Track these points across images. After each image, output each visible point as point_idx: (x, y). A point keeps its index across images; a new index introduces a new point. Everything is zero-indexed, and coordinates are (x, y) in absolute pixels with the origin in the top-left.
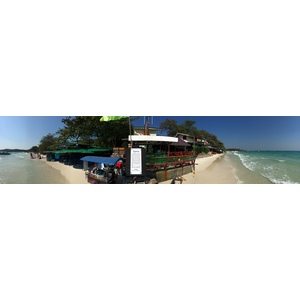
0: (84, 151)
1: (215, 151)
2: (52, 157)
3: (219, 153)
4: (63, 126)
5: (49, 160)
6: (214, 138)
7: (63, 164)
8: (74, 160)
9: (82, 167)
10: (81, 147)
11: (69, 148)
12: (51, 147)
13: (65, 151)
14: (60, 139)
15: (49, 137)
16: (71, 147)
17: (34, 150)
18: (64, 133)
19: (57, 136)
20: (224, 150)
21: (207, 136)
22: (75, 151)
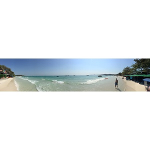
0: (145, 76)
1: (10, 76)
2: (128, 78)
3: (12, 77)
4: (135, 63)
5: (127, 80)
6: (9, 70)
7: (134, 82)
8: (140, 80)
9: (143, 84)
10: (143, 73)
11: (137, 74)
12: (128, 73)
13: (135, 75)
14: (133, 69)
15: (128, 68)
16: (139, 73)
17: (120, 74)
18: (135, 66)
19: (132, 68)
20: (15, 76)
21: (5, 68)
22: (140, 75)
